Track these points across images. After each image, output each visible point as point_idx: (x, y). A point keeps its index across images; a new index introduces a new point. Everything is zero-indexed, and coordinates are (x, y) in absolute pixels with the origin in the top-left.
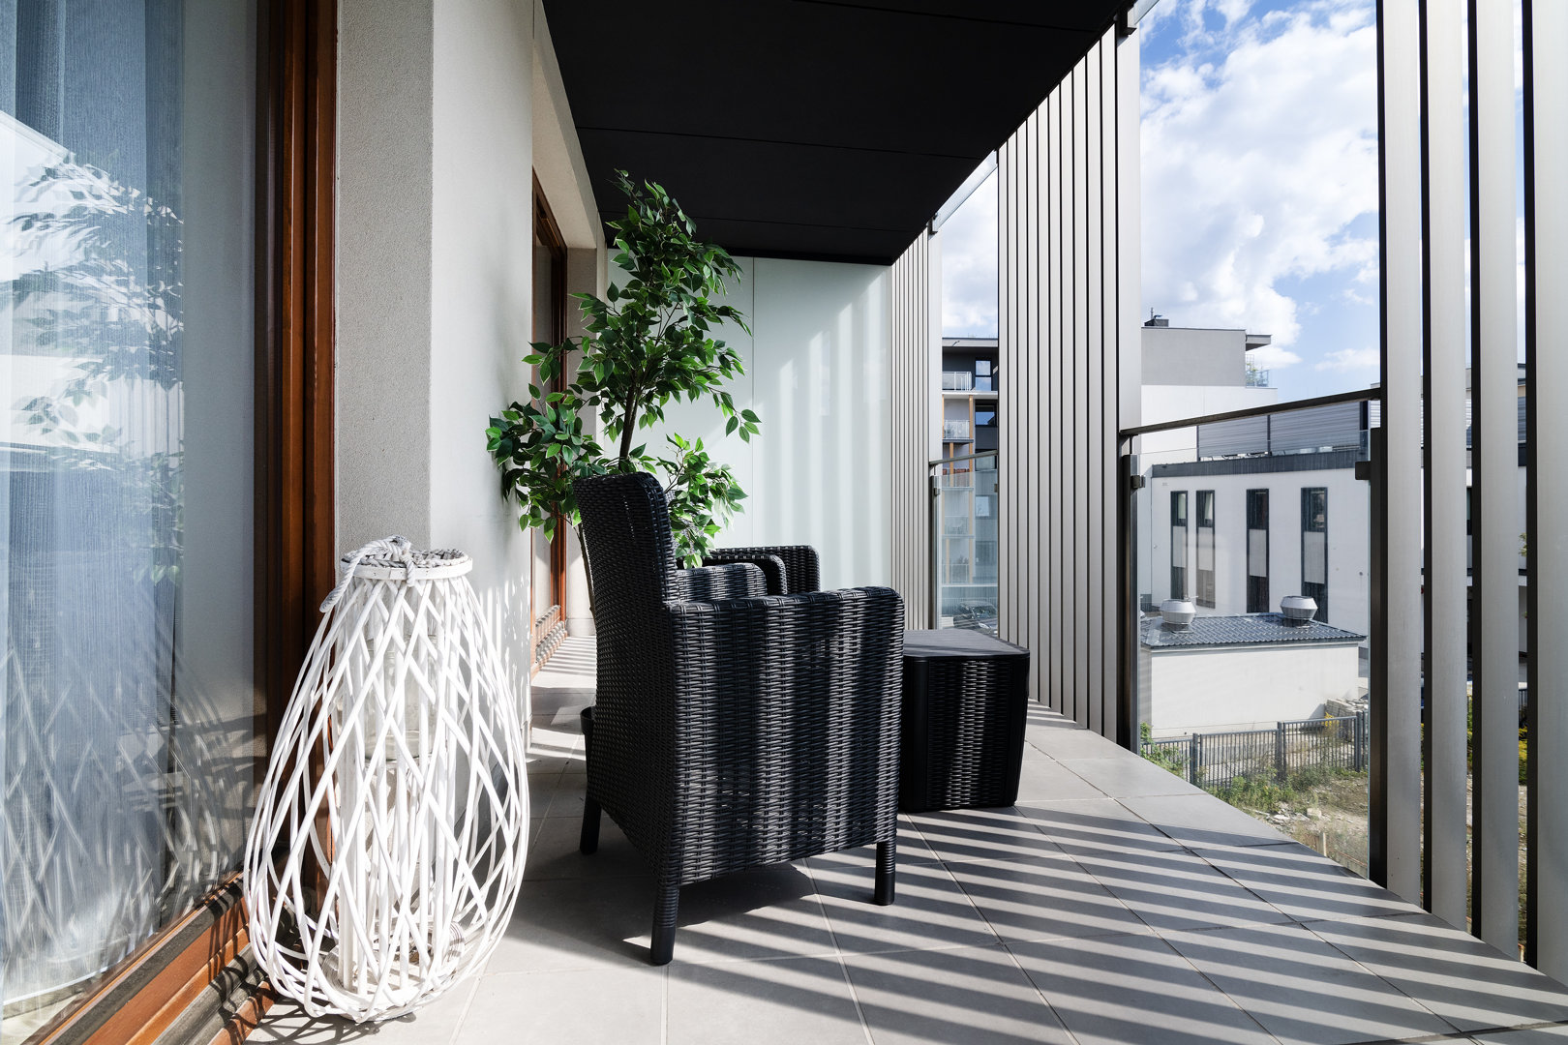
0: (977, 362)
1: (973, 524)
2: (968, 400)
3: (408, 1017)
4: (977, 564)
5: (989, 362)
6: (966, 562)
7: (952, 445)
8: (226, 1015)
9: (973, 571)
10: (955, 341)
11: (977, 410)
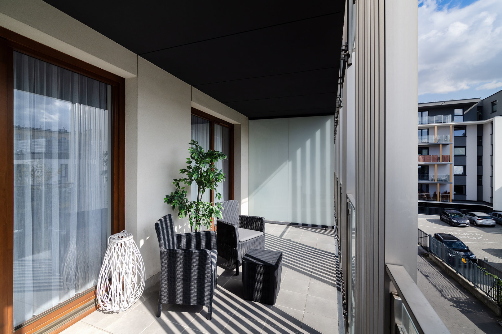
0: (455, 110)
1: (453, 178)
2: (450, 126)
3: (118, 313)
4: (454, 194)
5: (462, 109)
6: (449, 193)
7: (441, 146)
8: (96, 303)
9: (452, 197)
10: (442, 103)
11: (455, 130)
